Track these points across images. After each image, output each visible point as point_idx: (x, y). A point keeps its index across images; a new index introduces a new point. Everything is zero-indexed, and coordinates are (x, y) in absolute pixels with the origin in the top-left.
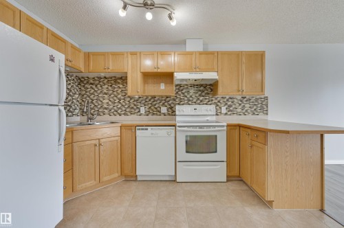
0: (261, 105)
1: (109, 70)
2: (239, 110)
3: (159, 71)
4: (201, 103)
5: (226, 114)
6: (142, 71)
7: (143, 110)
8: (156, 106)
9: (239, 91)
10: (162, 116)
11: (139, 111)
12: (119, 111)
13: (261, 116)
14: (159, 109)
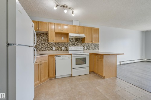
0: (97, 46)
1: (39, 30)
2: (91, 48)
3: (63, 32)
4: (78, 46)
5: (86, 50)
6: (55, 31)
7: (54, 48)
8: (60, 47)
9: (92, 41)
10: (63, 51)
11: (52, 49)
12: (42, 49)
13: (97, 50)
14: (61, 48)
